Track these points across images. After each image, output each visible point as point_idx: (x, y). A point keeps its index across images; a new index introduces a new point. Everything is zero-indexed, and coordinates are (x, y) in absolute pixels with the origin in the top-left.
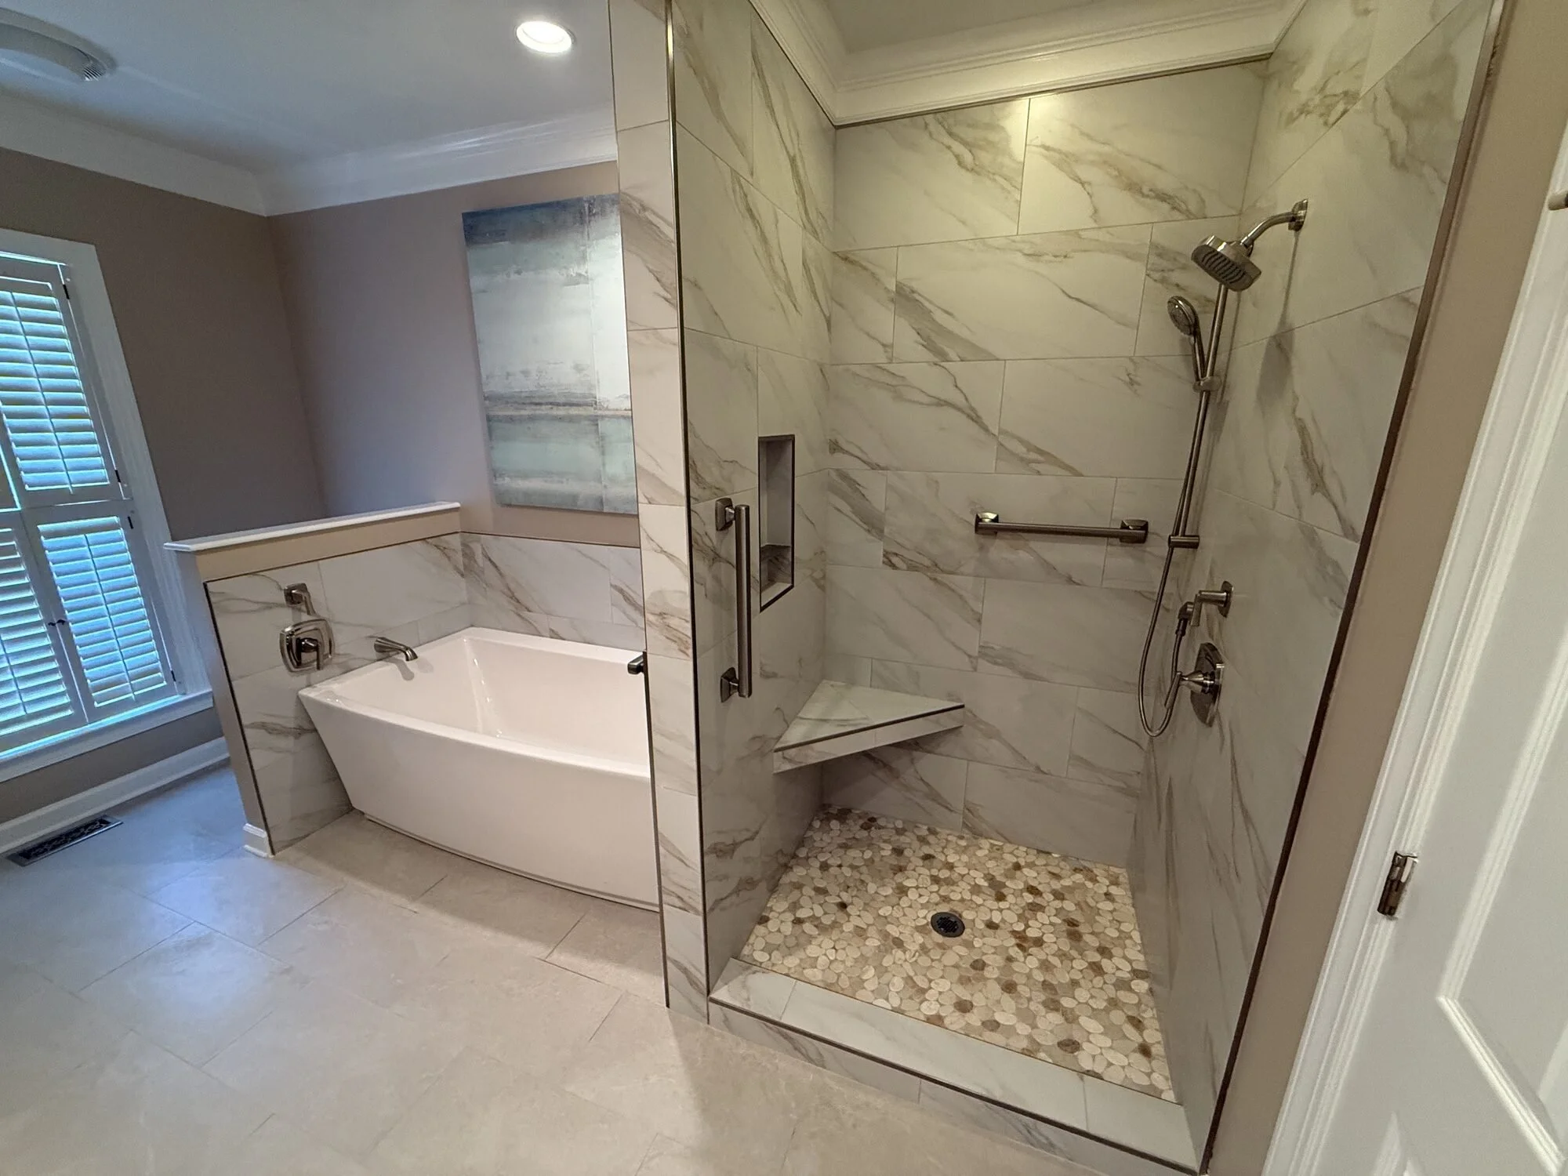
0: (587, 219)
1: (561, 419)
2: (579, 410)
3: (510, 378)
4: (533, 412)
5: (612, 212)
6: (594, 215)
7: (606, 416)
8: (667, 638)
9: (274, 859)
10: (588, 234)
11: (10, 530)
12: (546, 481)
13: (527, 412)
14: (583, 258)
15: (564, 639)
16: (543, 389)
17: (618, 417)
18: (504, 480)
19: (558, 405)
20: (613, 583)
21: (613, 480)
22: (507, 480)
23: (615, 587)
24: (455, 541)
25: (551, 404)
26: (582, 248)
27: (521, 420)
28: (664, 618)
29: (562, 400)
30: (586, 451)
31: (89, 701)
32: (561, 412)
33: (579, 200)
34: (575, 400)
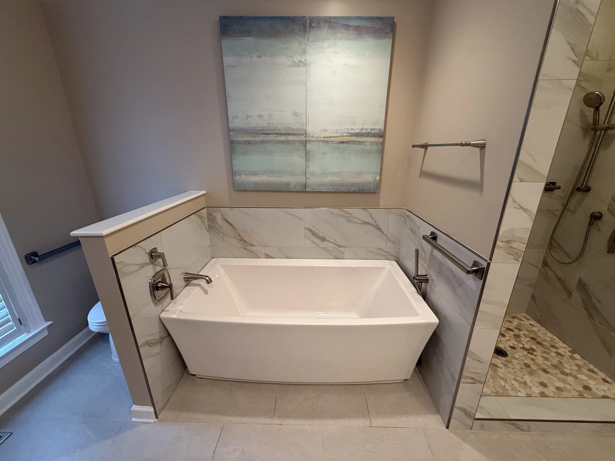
0: (308, 29)
1: (282, 142)
2: (295, 138)
3: (249, 119)
4: (264, 138)
5: (324, 27)
6: (313, 27)
7: (312, 141)
8: (508, 253)
9: (160, 422)
10: (308, 39)
12: (270, 176)
13: (260, 138)
14: (304, 52)
15: (274, 258)
16: (271, 125)
17: (318, 141)
18: (241, 177)
19: (281, 134)
20: (306, 227)
21: (313, 174)
22: (243, 177)
23: (308, 229)
24: (204, 212)
25: (276, 134)
26: (304, 46)
27: (256, 143)
28: (509, 243)
29: (284, 132)
30: (298, 160)
32: (282, 138)
33: (304, 17)
34: (291, 132)
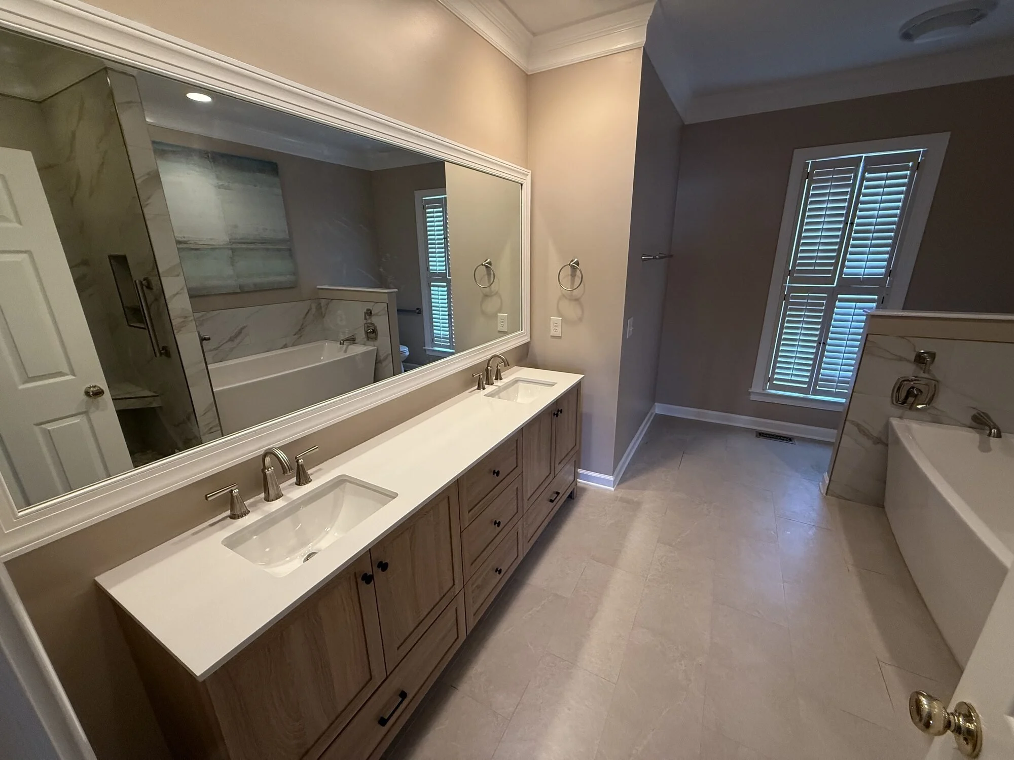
9: (825, 497)
11: (826, 295)
31: (816, 384)
